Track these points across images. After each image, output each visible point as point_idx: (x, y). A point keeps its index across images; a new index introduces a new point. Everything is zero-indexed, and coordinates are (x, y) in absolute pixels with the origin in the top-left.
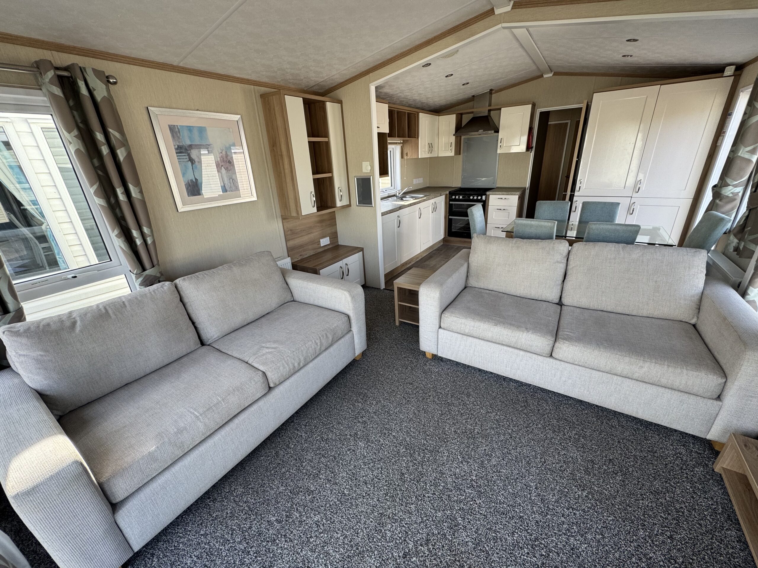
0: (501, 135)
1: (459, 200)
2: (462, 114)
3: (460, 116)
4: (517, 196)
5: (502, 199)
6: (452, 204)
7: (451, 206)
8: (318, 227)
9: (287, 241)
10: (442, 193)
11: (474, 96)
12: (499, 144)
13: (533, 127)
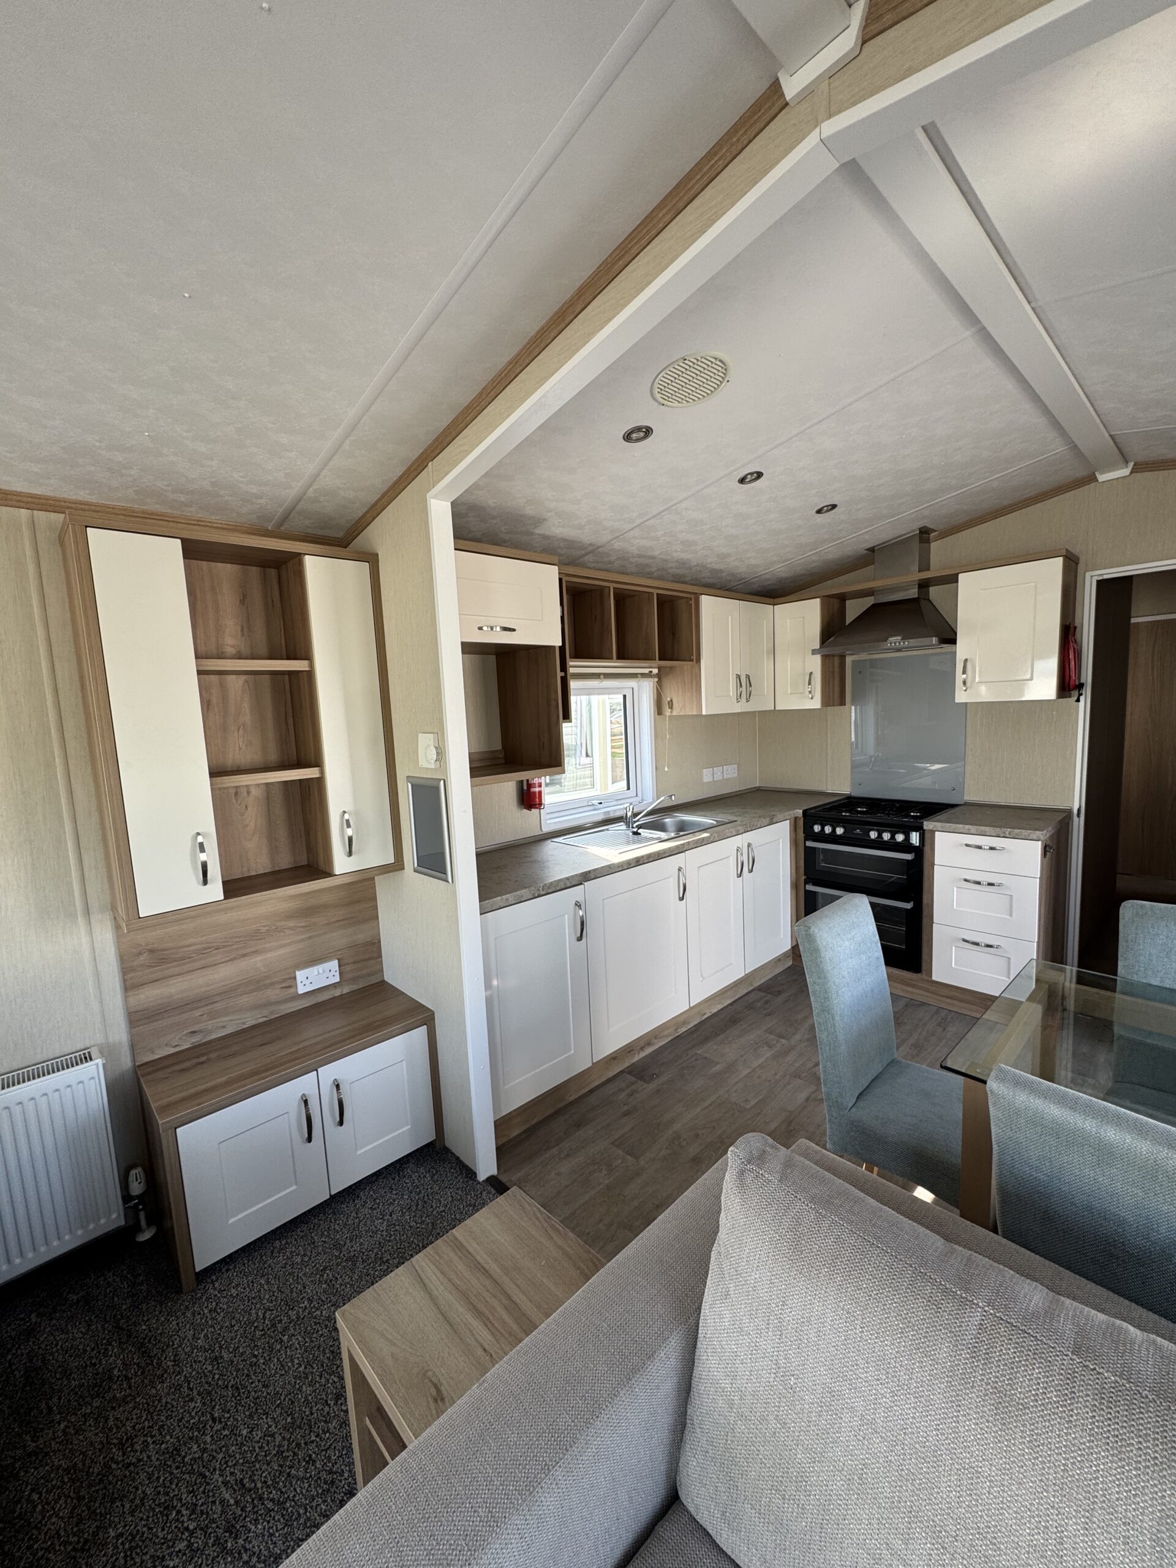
0: (963, 648)
1: (833, 839)
2: (842, 598)
3: (836, 603)
4: (1038, 846)
5: (980, 847)
6: (814, 849)
7: (810, 853)
8: (288, 932)
9: (128, 987)
10: (779, 816)
11: (872, 550)
12: (960, 677)
13: (1077, 623)
